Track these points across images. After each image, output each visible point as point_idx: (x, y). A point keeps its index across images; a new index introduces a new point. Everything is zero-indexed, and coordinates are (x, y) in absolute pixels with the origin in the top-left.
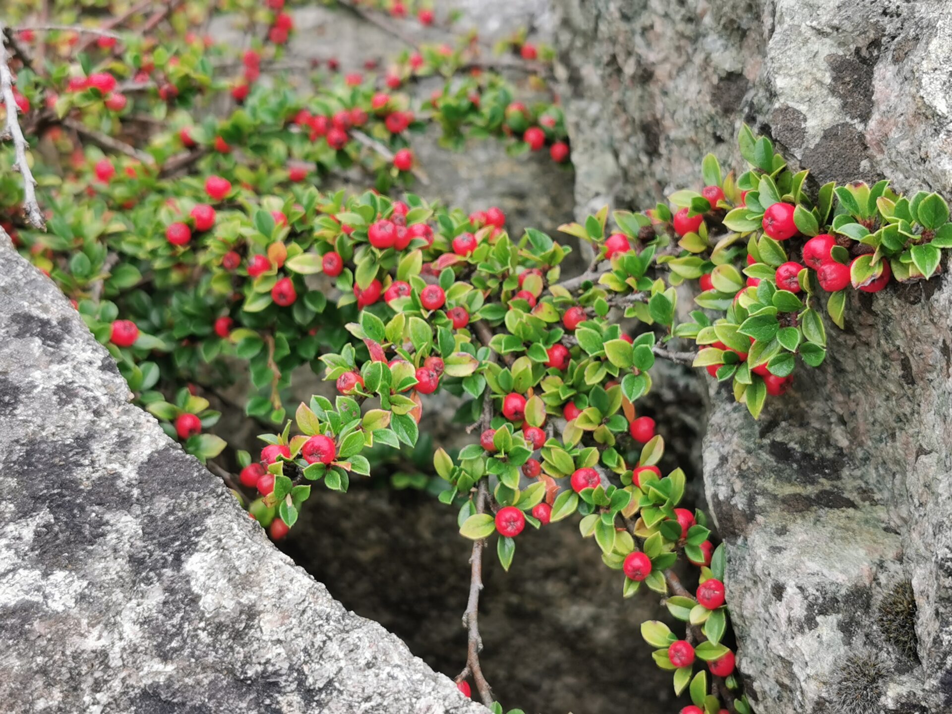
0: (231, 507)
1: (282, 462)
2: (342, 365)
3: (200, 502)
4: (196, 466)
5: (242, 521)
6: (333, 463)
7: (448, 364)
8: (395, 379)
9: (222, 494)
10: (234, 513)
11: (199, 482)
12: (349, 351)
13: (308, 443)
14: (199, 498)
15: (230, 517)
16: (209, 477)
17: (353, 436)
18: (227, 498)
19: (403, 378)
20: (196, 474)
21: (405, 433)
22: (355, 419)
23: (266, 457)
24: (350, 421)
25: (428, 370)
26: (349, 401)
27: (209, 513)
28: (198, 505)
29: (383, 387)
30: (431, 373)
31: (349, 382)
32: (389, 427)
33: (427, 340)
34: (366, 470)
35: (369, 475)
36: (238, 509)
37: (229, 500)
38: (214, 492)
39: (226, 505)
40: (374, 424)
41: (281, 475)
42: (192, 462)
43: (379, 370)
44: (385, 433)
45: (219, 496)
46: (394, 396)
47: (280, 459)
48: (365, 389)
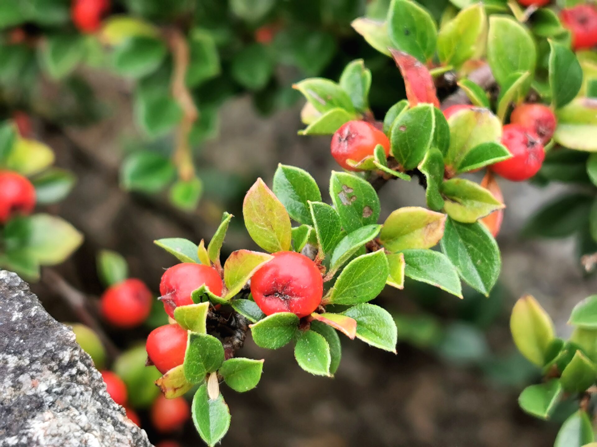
0: (87, 396)
1: (207, 304)
2: (341, 105)
3: (22, 378)
4: (20, 298)
5: (110, 428)
6: (315, 315)
7: (563, 121)
8: (455, 145)
9: (72, 364)
10: (93, 409)
11: (24, 334)
12: (357, 76)
13: (264, 269)
14: (20, 370)
15: (84, 420)
16: (45, 324)
17: (365, 261)
18: (80, 373)
19: (473, 145)
20: (17, 316)
21: (470, 264)
22: (366, 223)
23: (170, 290)
24: (357, 227)
25: (524, 130)
26: (357, 183)
27: (39, 406)
28: (17, 385)
29: (433, 159)
30: (532, 137)
31: (358, 142)
32: (437, 248)
33: (524, 68)
34: (389, 340)
35: (393, 349)
36: (103, 400)
37: (85, 378)
38: (54, 358)
39: (78, 389)
40: (407, 239)
41: (203, 332)
42: (11, 288)
43: (428, 122)
44: (431, 259)
45: (63, 368)
46: (454, 180)
47: (202, 297)
48: (391, 161)
